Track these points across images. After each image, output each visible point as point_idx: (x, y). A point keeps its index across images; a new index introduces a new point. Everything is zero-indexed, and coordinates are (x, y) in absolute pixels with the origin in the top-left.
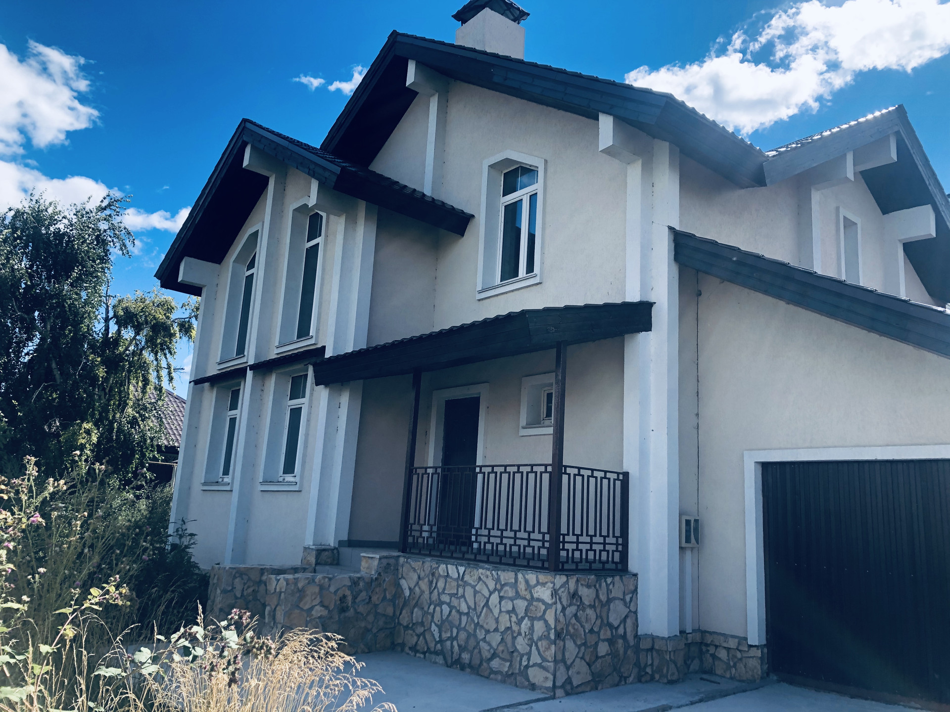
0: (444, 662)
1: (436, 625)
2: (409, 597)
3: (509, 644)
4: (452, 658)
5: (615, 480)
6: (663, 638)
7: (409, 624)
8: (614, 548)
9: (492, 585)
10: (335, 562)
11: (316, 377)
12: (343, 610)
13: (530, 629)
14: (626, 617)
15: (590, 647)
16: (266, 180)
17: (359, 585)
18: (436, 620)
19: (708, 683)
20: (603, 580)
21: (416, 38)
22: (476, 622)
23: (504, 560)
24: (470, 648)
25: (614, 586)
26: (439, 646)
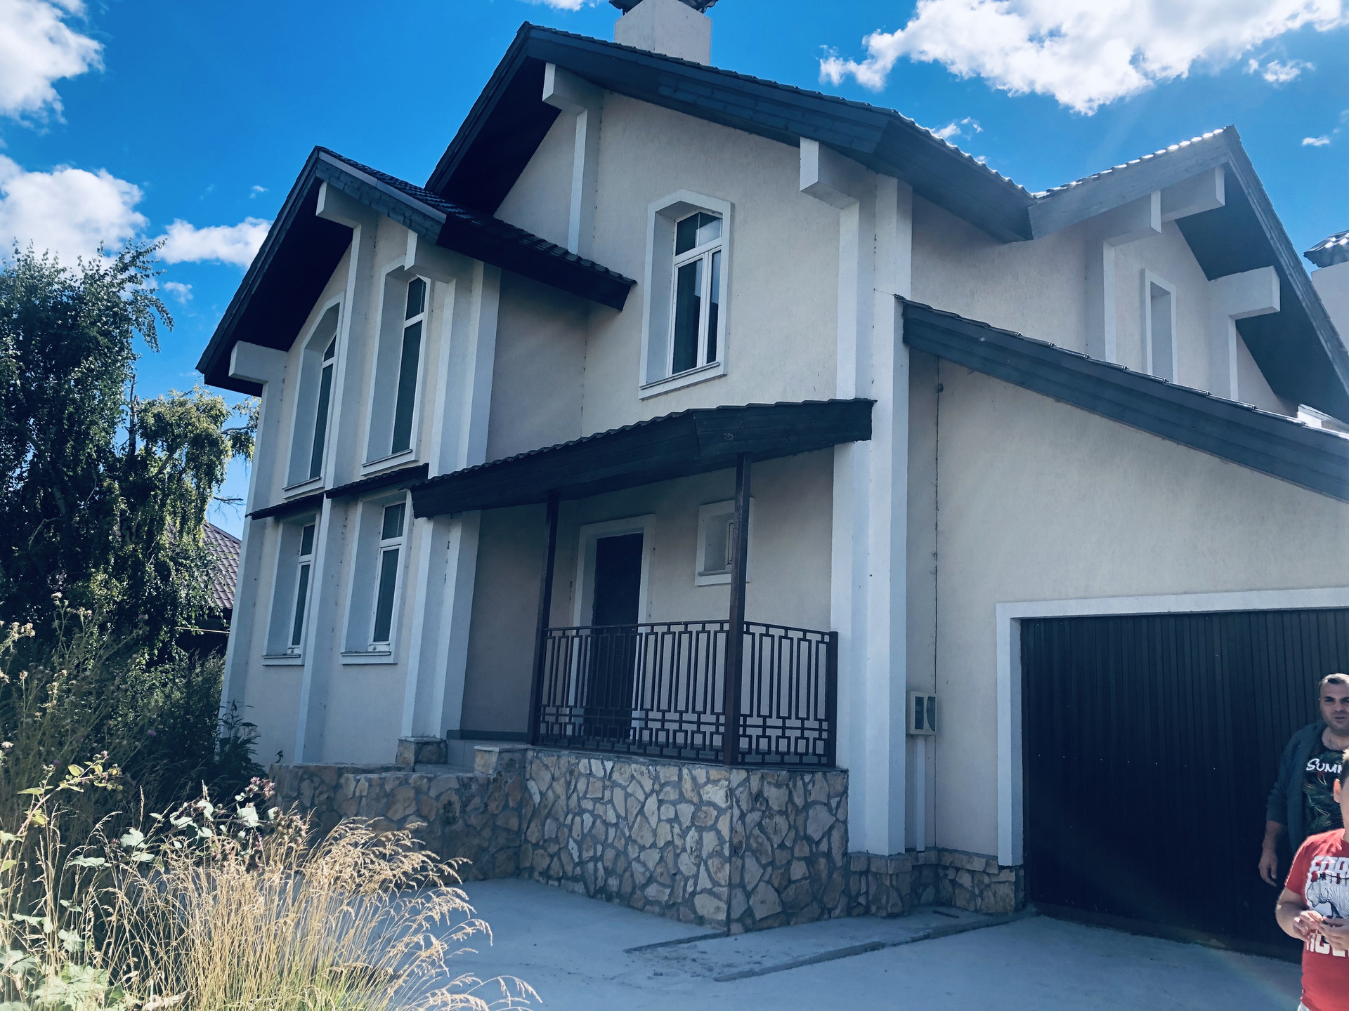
0: (584, 891)
1: (575, 841)
2: (539, 804)
3: (671, 865)
4: (595, 886)
5: (818, 642)
6: (882, 857)
7: (539, 841)
8: (816, 734)
9: (648, 785)
10: (442, 760)
11: (414, 505)
12: (448, 821)
13: (697, 843)
14: (832, 827)
15: (780, 868)
16: (350, 232)
17: (470, 788)
18: (574, 834)
19: (944, 917)
20: (798, 778)
21: (556, 33)
22: (627, 834)
23: (665, 752)
24: (619, 870)
25: (813, 786)
26: (578, 868)
